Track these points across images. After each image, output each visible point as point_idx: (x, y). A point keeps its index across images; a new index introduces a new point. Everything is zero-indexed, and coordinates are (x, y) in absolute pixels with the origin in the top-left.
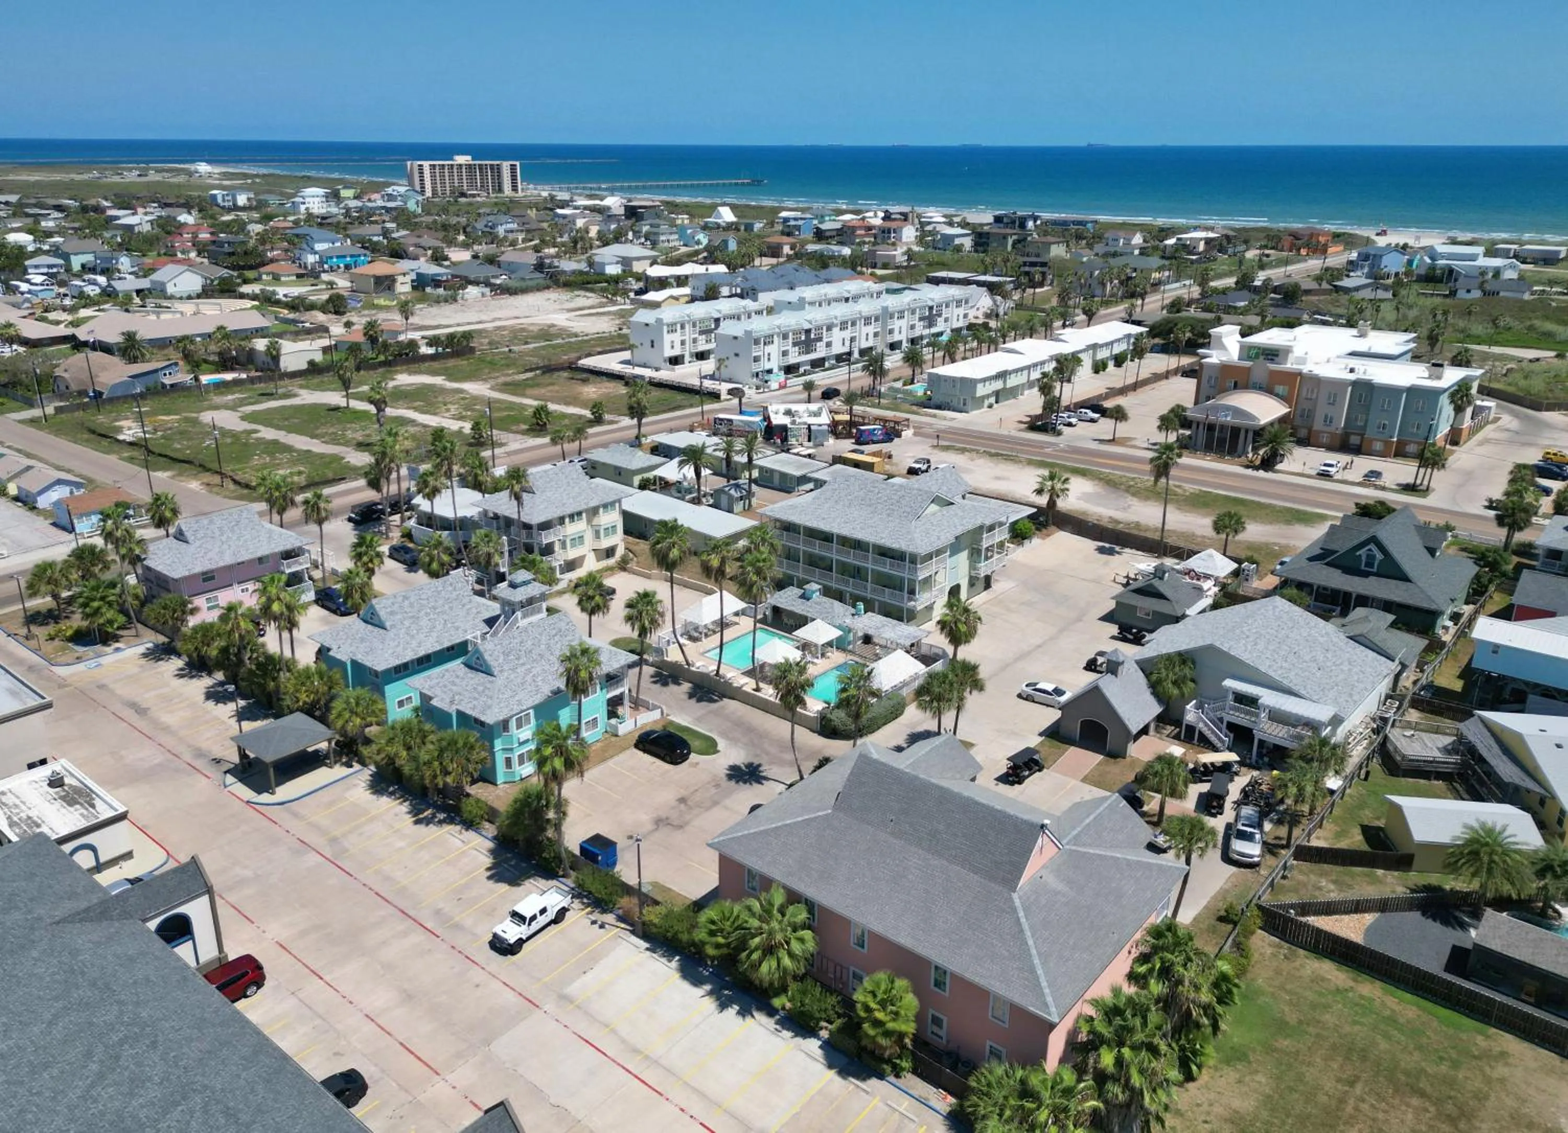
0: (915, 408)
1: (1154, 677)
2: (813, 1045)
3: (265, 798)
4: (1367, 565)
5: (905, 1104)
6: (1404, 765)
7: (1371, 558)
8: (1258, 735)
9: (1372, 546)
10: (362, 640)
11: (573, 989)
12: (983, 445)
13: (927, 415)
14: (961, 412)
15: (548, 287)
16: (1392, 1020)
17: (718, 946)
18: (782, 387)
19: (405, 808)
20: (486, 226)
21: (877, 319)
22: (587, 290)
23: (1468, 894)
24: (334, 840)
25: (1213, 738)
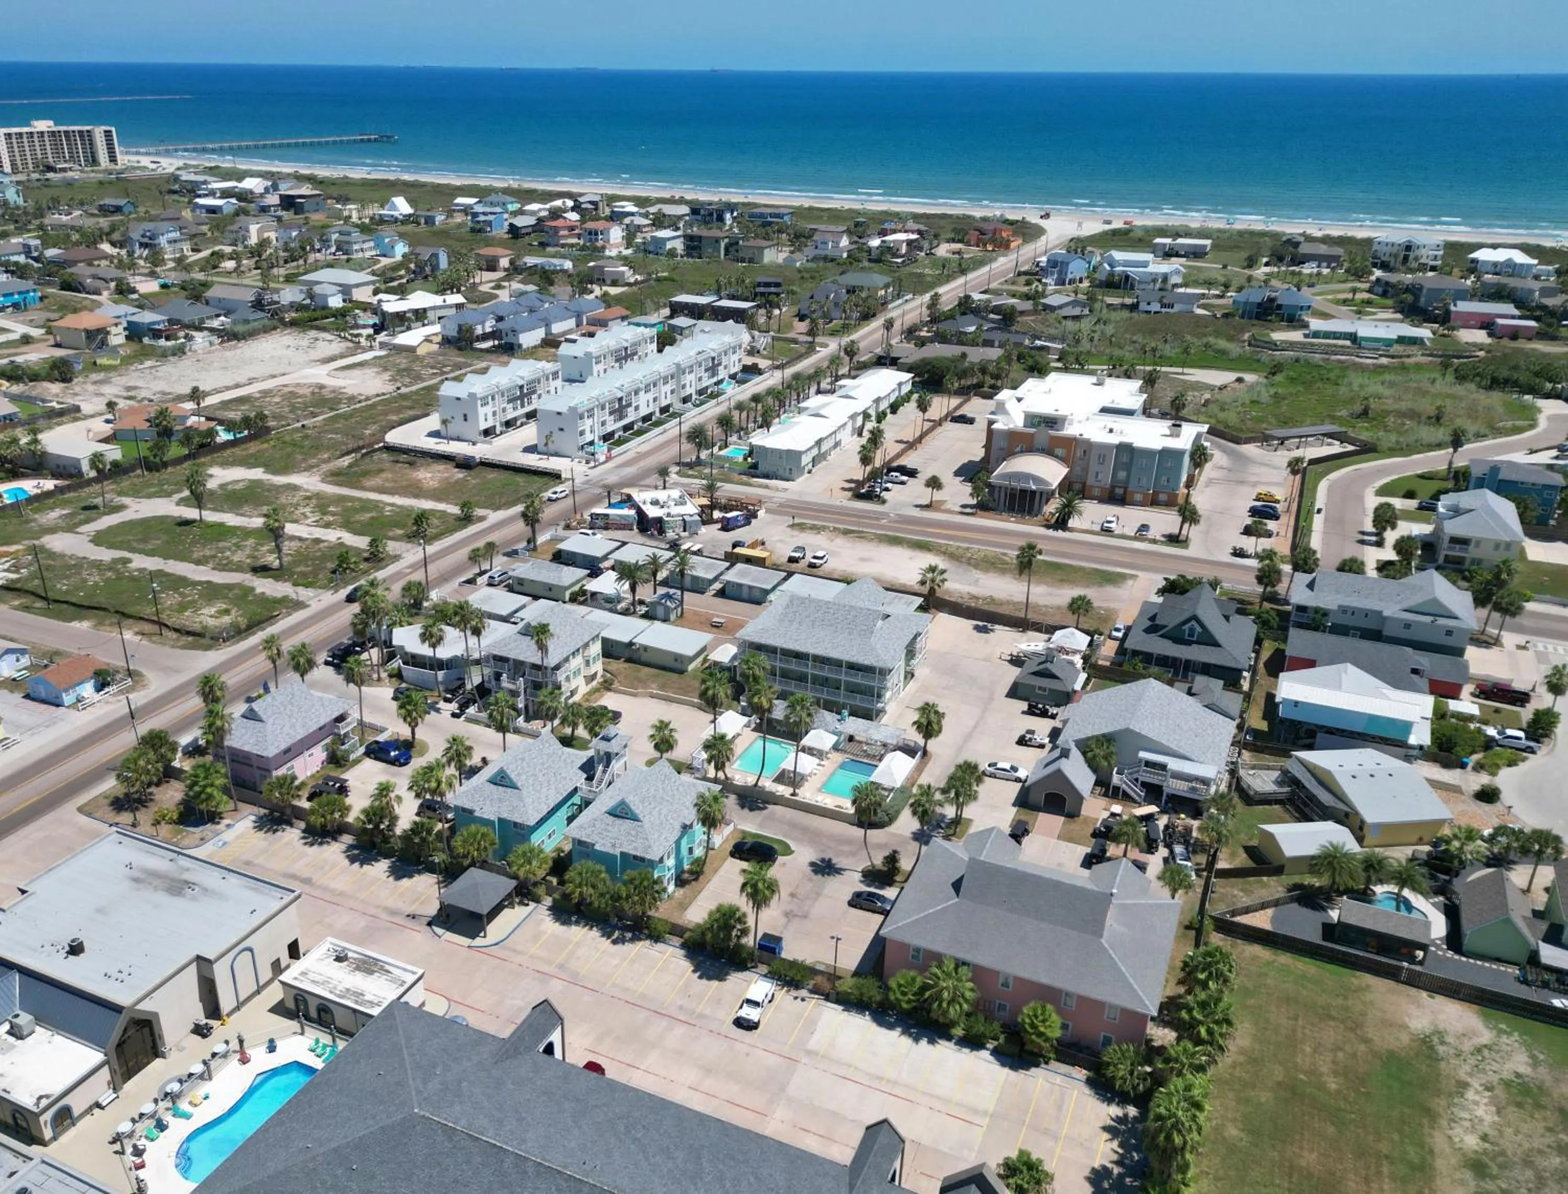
0: (745, 478)
1: (1090, 755)
2: (985, 1054)
3: (478, 941)
4: (1189, 635)
5: (1059, 1079)
6: (1257, 798)
7: (1192, 630)
8: (1166, 790)
9: (1193, 622)
10: (500, 800)
11: (812, 1045)
12: (830, 520)
13: (760, 486)
14: (788, 480)
15: (275, 328)
16: (1304, 976)
17: (909, 1002)
18: (609, 459)
19: (595, 933)
20: (143, 236)
21: (672, 377)
22: (318, 328)
23: (1320, 888)
24: (561, 967)
25: (1132, 794)
